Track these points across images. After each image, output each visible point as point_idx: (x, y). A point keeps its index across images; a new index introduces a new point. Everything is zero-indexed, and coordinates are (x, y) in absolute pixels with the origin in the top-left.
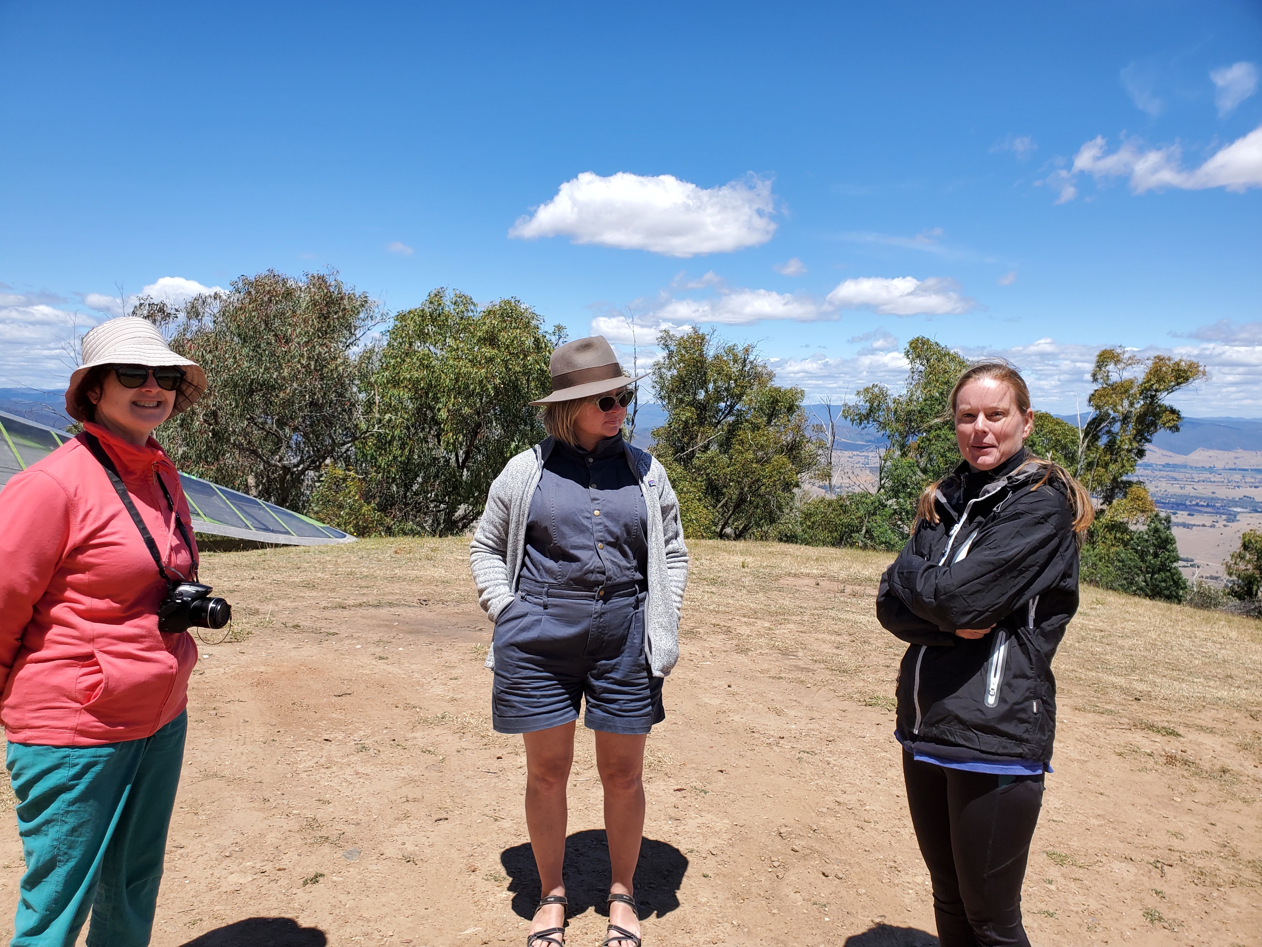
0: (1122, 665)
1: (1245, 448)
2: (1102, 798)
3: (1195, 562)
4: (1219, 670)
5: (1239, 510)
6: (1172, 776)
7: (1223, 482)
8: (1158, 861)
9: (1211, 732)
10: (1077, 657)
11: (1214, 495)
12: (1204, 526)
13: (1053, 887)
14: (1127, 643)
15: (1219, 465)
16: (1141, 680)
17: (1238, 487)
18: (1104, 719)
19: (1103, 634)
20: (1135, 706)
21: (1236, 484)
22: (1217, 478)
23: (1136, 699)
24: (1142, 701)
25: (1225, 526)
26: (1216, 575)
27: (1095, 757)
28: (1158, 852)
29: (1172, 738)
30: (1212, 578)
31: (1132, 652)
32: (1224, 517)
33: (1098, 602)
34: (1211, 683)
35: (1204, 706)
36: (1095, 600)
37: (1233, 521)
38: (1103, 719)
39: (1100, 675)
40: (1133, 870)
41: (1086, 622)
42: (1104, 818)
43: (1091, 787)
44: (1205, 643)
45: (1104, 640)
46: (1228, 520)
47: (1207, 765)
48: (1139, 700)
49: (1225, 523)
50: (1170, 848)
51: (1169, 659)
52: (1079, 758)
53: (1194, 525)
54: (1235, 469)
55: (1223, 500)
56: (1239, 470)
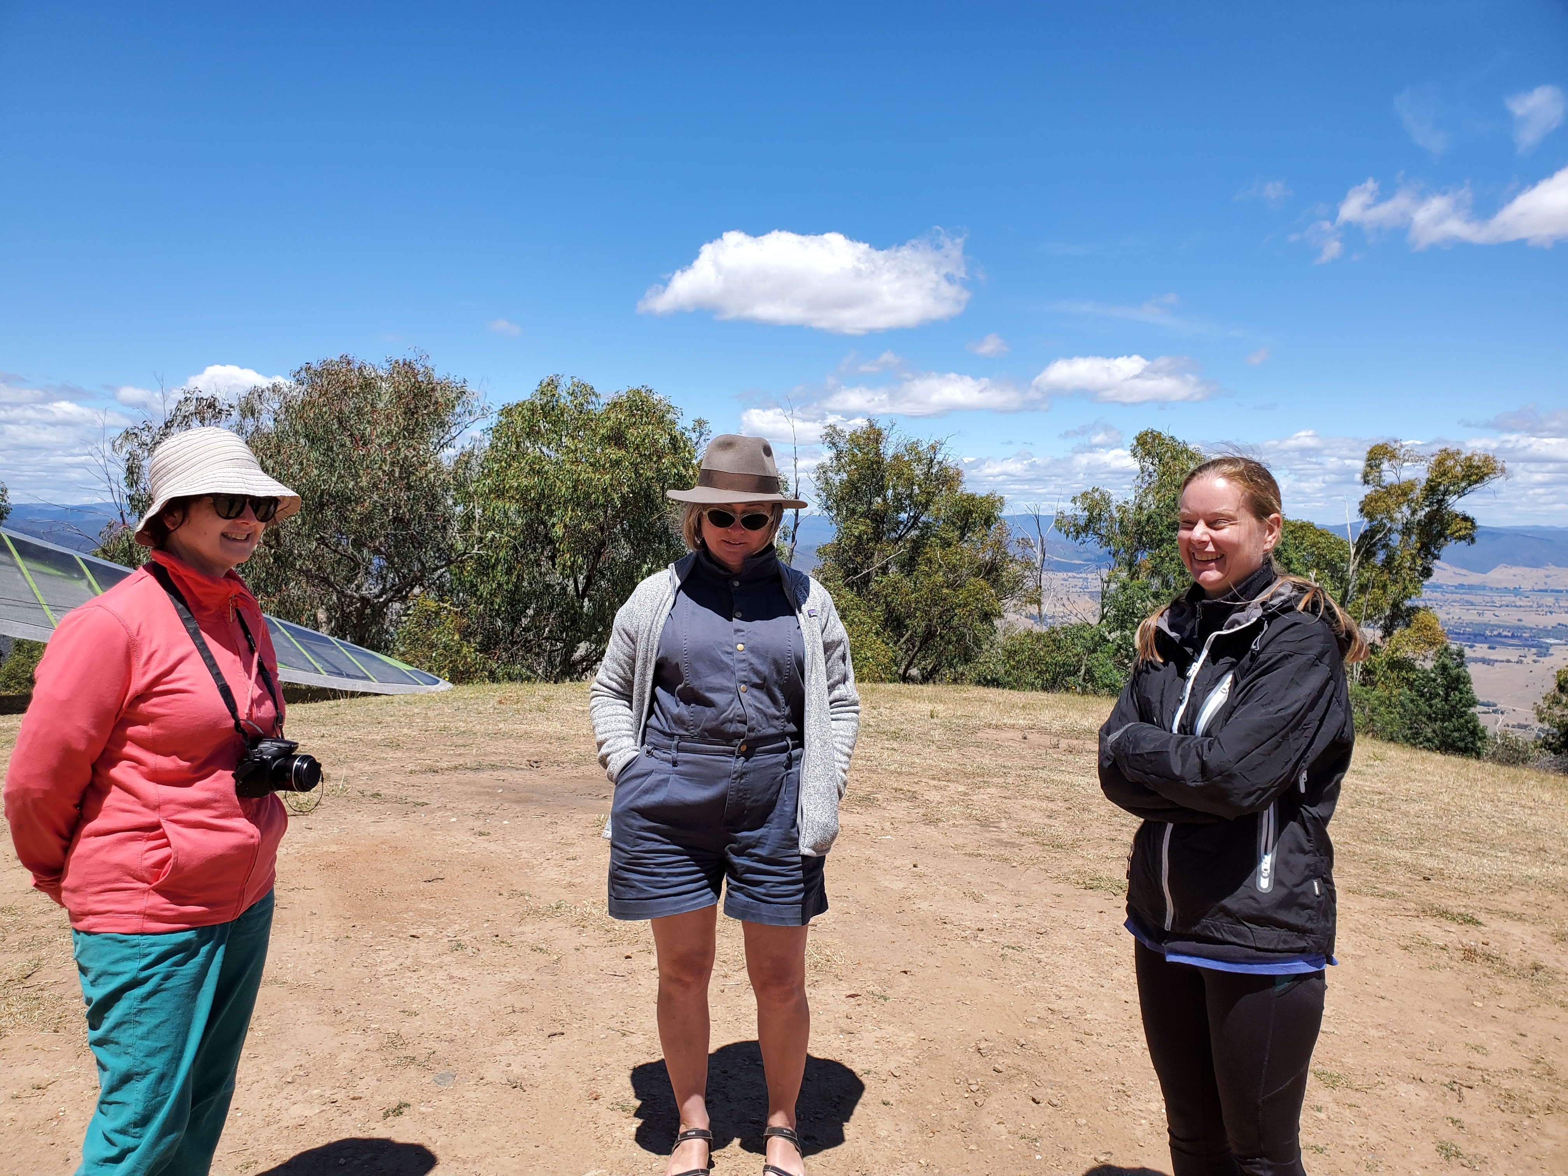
0: (1406, 836)
1: (1558, 564)
2: (1383, 1003)
3: (1499, 706)
4: (1529, 842)
5: (1552, 641)
6: (1471, 975)
7: (1531, 607)
8: (1455, 1082)
9: (1520, 919)
10: (1350, 827)
11: (1521, 623)
12: (1508, 661)
13: (1322, 1116)
14: (1414, 808)
15: (1526, 586)
16: (1431, 855)
17: (1551, 613)
18: (1385, 903)
19: (1382, 797)
20: (1424, 887)
21: (1548, 609)
22: (1524, 602)
23: (1424, 878)
24: (1433, 881)
25: (1535, 661)
26: (1525, 723)
27: (1374, 952)
28: (1454, 1071)
29: (1470, 927)
30: (1520, 726)
31: (1419, 820)
32: (1534, 650)
33: (1376, 758)
34: (1520, 858)
35: (1510, 887)
36: (1371, 755)
37: (1545, 655)
38: (1383, 904)
39: (1379, 848)
40: (1424, 1093)
41: (1361, 783)
42: (1386, 1029)
43: (1369, 989)
44: (1510, 807)
45: (1384, 805)
46: (1539, 655)
47: (1515, 960)
48: (1429, 879)
49: (1535, 657)
50: (1469, 1065)
51: (1466, 828)
52: (1354, 953)
53: (1497, 661)
54: (1546, 591)
55: (1531, 629)
56: (1552, 591)
